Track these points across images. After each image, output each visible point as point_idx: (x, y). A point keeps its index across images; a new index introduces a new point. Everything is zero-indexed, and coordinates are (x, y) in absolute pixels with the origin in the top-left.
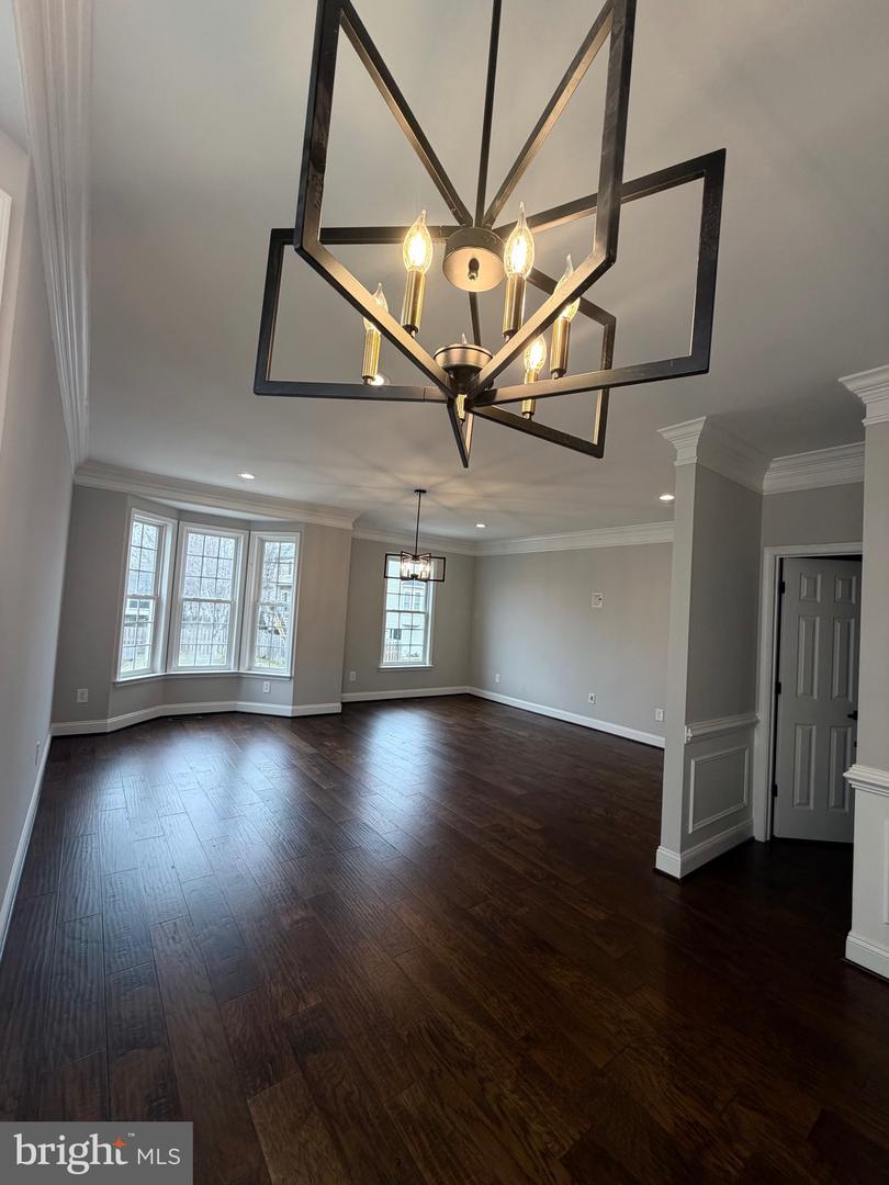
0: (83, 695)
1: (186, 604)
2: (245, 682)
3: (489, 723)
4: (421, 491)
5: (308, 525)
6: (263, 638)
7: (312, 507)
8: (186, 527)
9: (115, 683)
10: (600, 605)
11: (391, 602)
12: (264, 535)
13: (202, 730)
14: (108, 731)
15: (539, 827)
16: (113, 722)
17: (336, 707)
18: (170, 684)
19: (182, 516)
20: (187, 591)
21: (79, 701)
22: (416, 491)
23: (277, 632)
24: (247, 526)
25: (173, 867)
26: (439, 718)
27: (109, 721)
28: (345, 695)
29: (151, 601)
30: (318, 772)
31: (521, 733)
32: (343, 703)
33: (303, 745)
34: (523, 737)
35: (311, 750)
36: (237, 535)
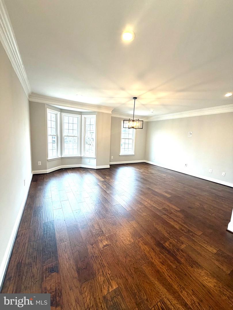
0: (40, 163)
1: (65, 137)
2: (83, 159)
3: (153, 172)
4: (135, 98)
5: (98, 112)
6: (87, 146)
7: (99, 107)
8: (64, 114)
9: (48, 160)
10: (191, 136)
11: (123, 136)
12: (85, 116)
13: (72, 173)
14: (47, 173)
15: (179, 210)
16: (48, 171)
17: (108, 167)
18: (63, 160)
19: (62, 111)
20: (65, 133)
21: (39, 165)
22: (134, 98)
23: (90, 145)
24: (81, 113)
25: (65, 220)
26: (137, 170)
27: (48, 170)
28: (110, 163)
29: (55, 137)
30: (105, 187)
31: (164, 175)
32: (110, 165)
33: (100, 178)
34: (164, 176)
35: (102, 180)
36: (78, 116)
